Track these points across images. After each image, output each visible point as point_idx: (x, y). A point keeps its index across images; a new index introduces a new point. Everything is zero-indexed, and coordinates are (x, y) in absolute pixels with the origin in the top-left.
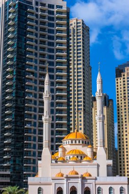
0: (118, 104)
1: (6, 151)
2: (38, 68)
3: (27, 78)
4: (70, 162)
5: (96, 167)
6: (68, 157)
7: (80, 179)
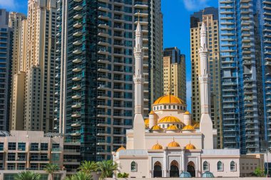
0: (193, 60)
1: (75, 118)
2: (113, 16)
3: (100, 28)
4: (167, 132)
5: (201, 137)
6: (162, 125)
7: (182, 152)
